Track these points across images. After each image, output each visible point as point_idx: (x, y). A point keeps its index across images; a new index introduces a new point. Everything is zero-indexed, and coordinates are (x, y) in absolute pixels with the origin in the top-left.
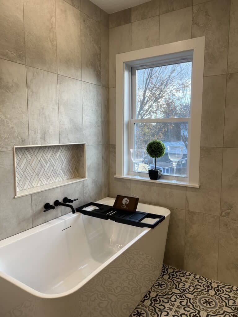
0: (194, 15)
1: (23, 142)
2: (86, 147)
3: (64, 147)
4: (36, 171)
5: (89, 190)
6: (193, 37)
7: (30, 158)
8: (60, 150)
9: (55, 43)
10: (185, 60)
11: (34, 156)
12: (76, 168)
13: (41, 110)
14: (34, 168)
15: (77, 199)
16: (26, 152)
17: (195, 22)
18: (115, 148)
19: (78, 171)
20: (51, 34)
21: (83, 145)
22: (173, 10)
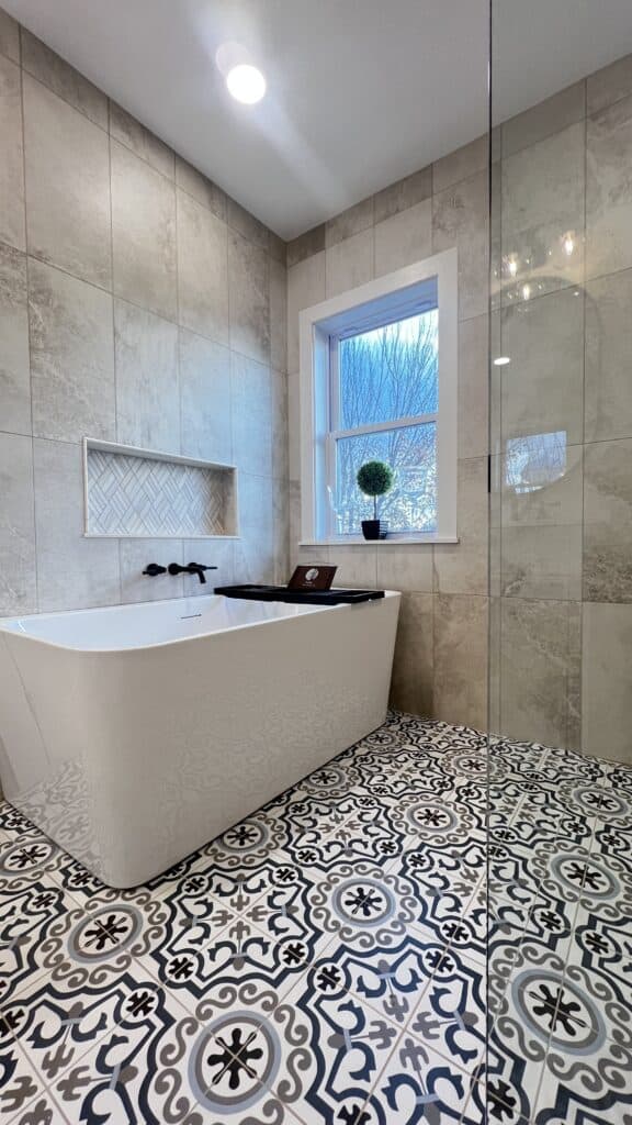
0: (435, 212)
1: (104, 433)
2: (237, 477)
3: (195, 471)
4: (135, 504)
5: (244, 560)
6: (435, 251)
7: (123, 476)
8: (185, 475)
9: (174, 268)
10: (427, 306)
11: (130, 474)
12: (219, 518)
13: (143, 383)
14: (131, 497)
15: (215, 568)
16: (114, 461)
17: (437, 224)
18: (298, 488)
19: (223, 523)
20: (166, 251)
21: (231, 470)
22: (398, 211)
